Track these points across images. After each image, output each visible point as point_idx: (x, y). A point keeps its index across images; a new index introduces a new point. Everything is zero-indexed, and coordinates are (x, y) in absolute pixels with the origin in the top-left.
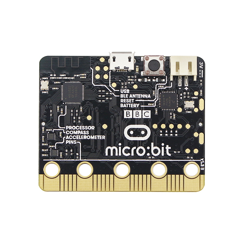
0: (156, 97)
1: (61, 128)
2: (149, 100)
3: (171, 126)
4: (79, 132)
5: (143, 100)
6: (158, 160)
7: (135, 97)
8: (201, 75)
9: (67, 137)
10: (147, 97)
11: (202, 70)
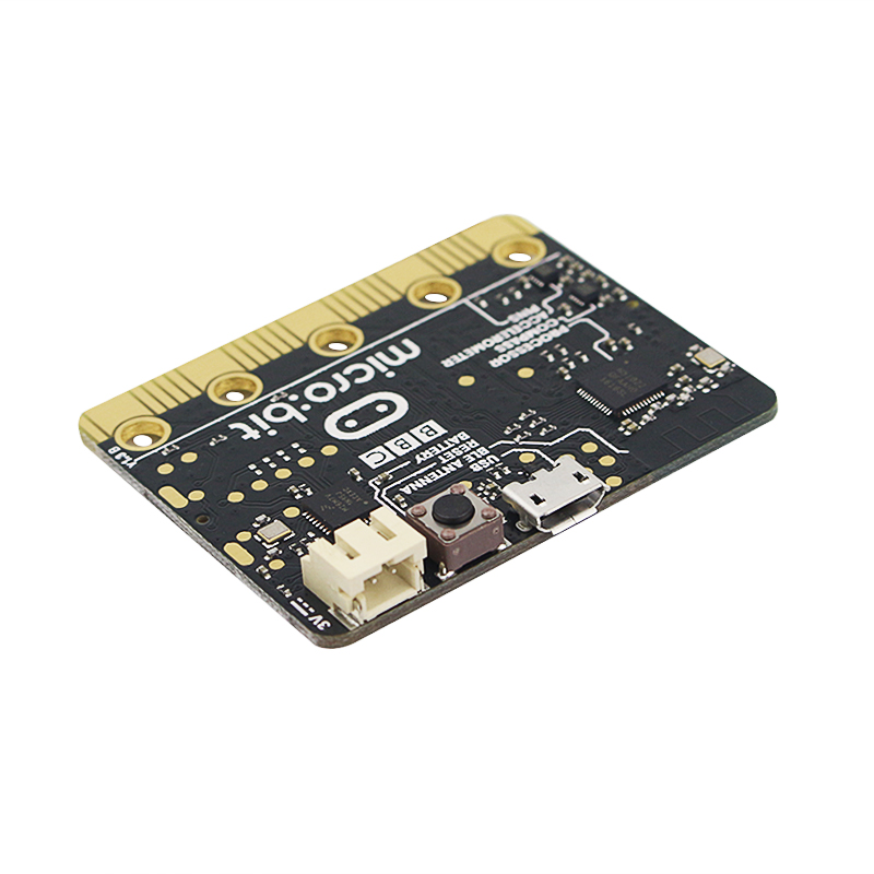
0: (387, 499)
1: (579, 319)
2: (399, 482)
3: (283, 474)
4: (524, 338)
5: (415, 474)
6: (256, 402)
7: (444, 468)
8: (300, 604)
9: (544, 315)
10: (411, 485)
11: (306, 614)
